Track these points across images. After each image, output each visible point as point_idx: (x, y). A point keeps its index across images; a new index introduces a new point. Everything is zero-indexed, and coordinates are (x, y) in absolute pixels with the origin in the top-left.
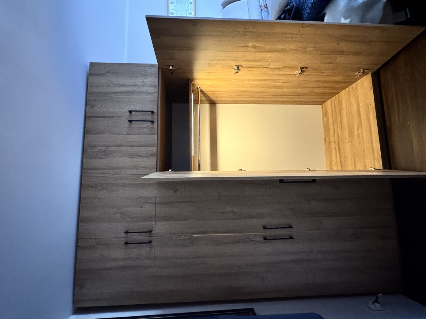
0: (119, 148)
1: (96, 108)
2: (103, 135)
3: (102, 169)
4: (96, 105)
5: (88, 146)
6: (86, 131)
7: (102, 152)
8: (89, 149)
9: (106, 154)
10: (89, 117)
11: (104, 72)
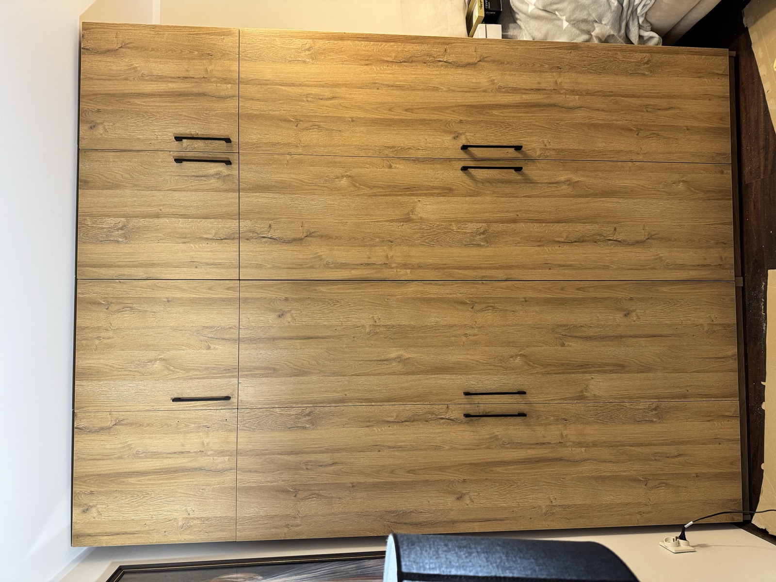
0: (156, 220)
1: (100, 130)
2: (118, 192)
3: (119, 266)
4: (102, 123)
5: (88, 216)
6: (80, 183)
7: (118, 230)
8: (89, 222)
9: (128, 234)
10: (86, 150)
11: (115, 45)
